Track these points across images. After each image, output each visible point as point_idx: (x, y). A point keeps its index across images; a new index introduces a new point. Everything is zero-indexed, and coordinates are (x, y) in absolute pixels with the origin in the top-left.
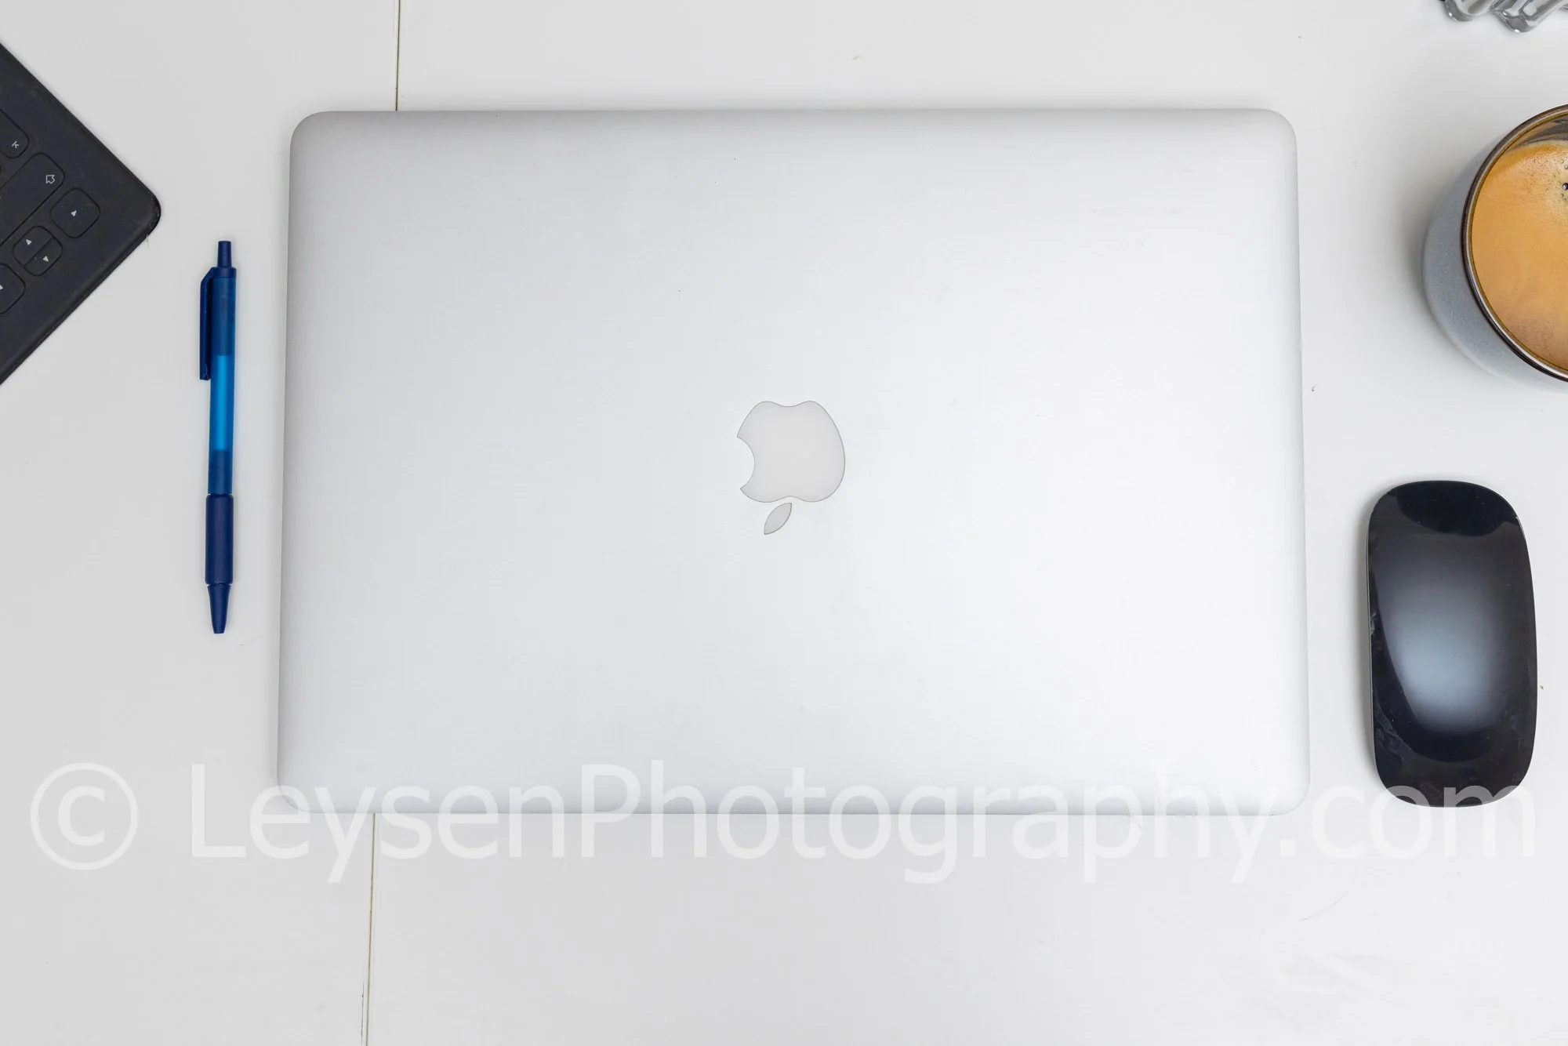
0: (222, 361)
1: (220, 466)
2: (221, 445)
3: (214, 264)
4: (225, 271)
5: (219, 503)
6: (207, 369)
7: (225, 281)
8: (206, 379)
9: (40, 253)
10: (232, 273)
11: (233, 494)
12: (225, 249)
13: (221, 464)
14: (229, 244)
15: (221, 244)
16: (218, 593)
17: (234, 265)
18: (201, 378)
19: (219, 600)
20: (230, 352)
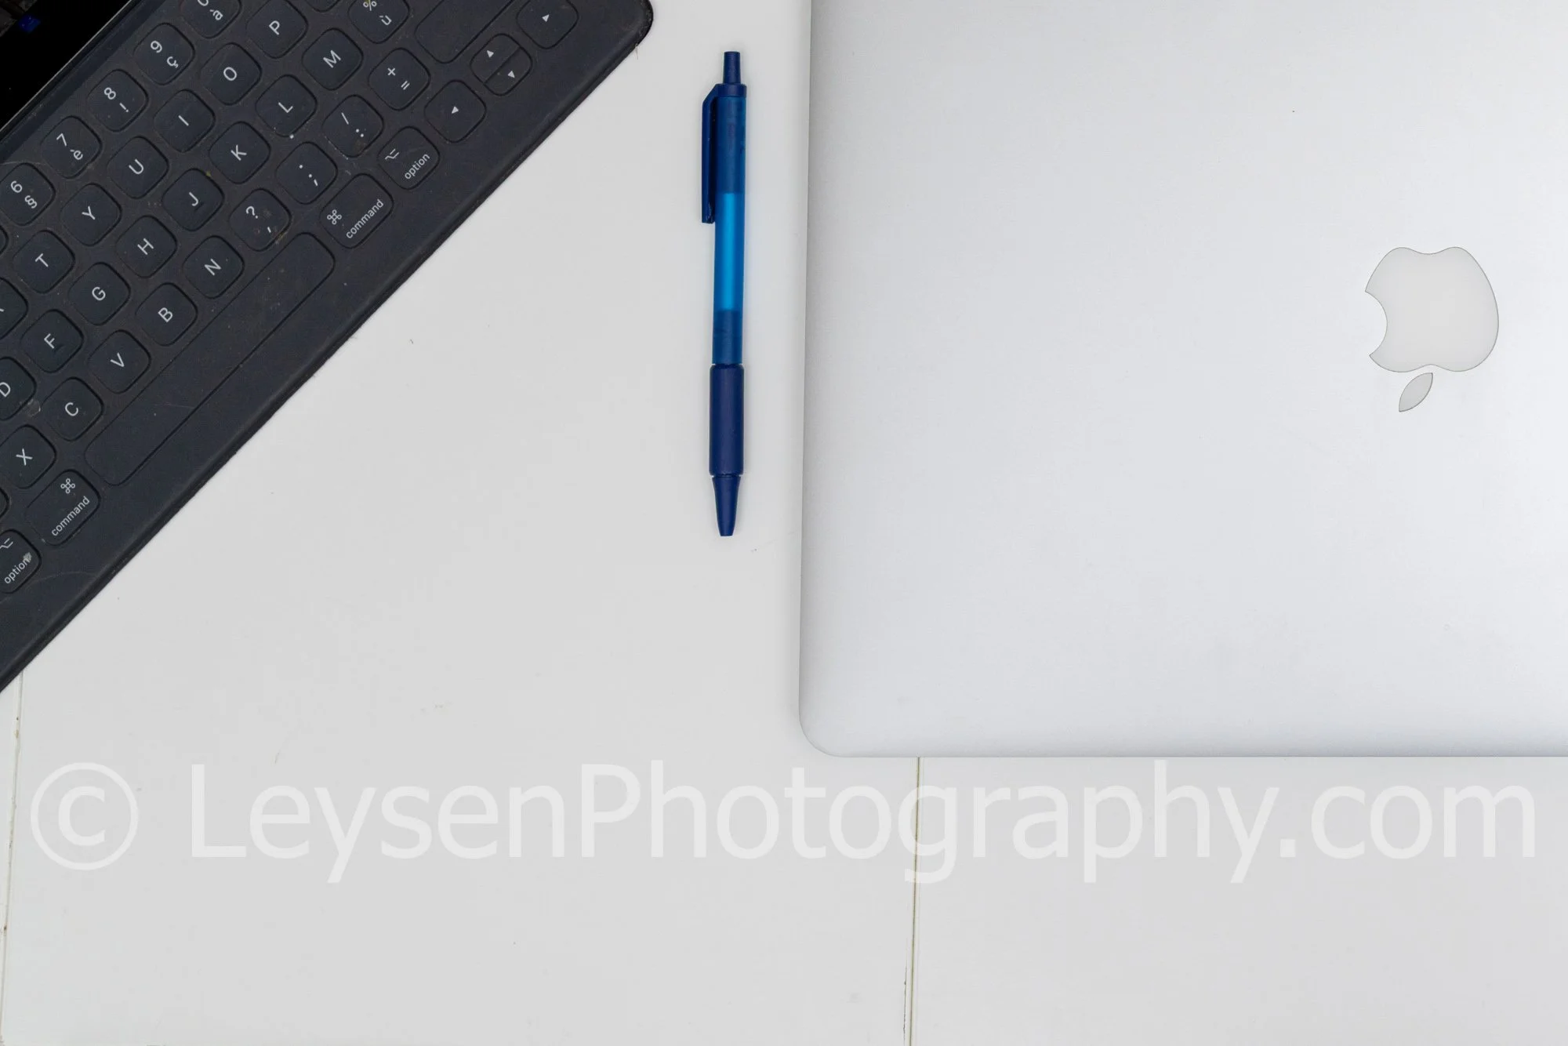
2: (728, 304)
3: (720, 81)
4: (732, 89)
5: (726, 375)
6: (711, 210)
7: (733, 101)
8: (710, 221)
9: (505, 66)
10: (742, 91)
11: (743, 364)
12: (732, 61)
13: (728, 327)
14: (737, 55)
15: (727, 55)
16: (726, 486)
17: (744, 81)
18: (704, 221)
19: (726, 495)
20: (739, 189)
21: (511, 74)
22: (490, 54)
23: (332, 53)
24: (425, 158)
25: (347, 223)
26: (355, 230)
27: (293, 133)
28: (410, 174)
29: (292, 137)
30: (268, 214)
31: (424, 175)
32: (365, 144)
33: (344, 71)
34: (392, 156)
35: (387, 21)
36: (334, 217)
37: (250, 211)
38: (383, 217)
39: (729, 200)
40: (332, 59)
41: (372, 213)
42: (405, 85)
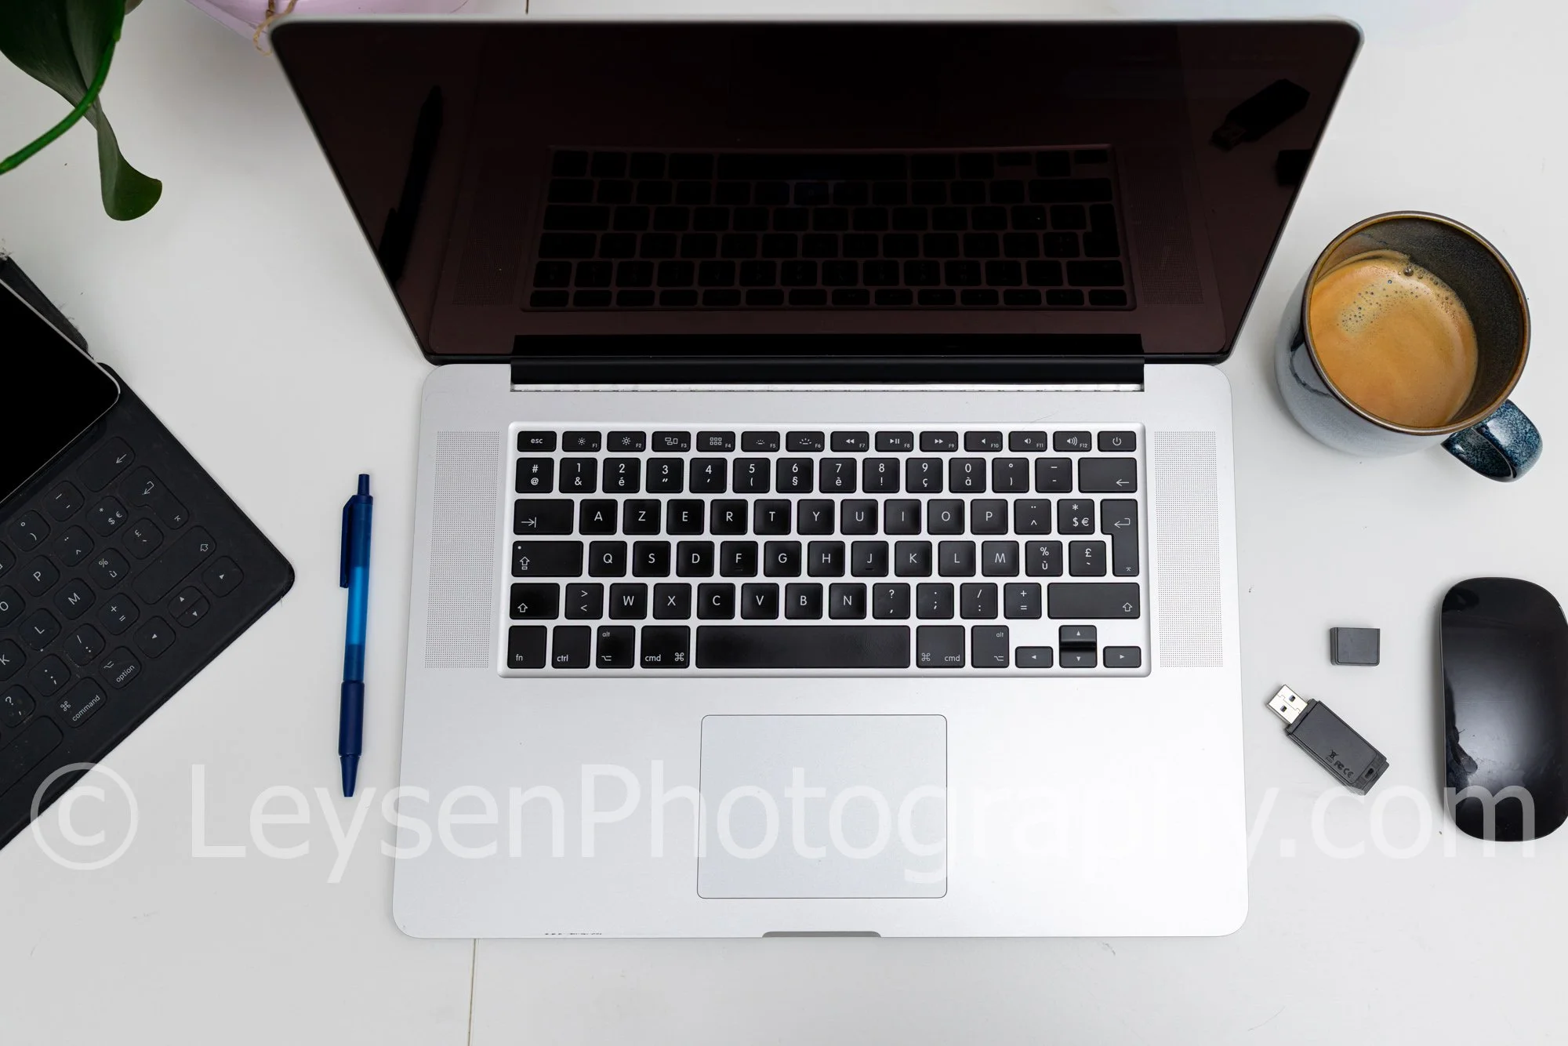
0: (358, 572)
1: (354, 658)
2: (355, 640)
3: (355, 493)
4: (364, 498)
5: (352, 688)
6: (346, 580)
7: (363, 506)
8: (345, 587)
10: (370, 500)
11: (364, 682)
12: (364, 481)
13: (355, 656)
14: (367, 477)
15: (361, 476)
16: (349, 761)
17: (371, 494)
18: (341, 586)
19: (349, 769)
20: (366, 564)
21: (195, 614)
22: (182, 599)
23: (75, 595)
24: (131, 668)
25: (74, 710)
26: (78, 716)
27: (43, 648)
28: (120, 679)
29: (42, 650)
30: (20, 702)
31: (129, 680)
32: (91, 657)
33: (83, 607)
34: (109, 665)
35: (114, 575)
36: (66, 706)
37: (8, 699)
38: (98, 707)
39: (359, 571)
40: (74, 599)
41: (92, 704)
42: (122, 618)
